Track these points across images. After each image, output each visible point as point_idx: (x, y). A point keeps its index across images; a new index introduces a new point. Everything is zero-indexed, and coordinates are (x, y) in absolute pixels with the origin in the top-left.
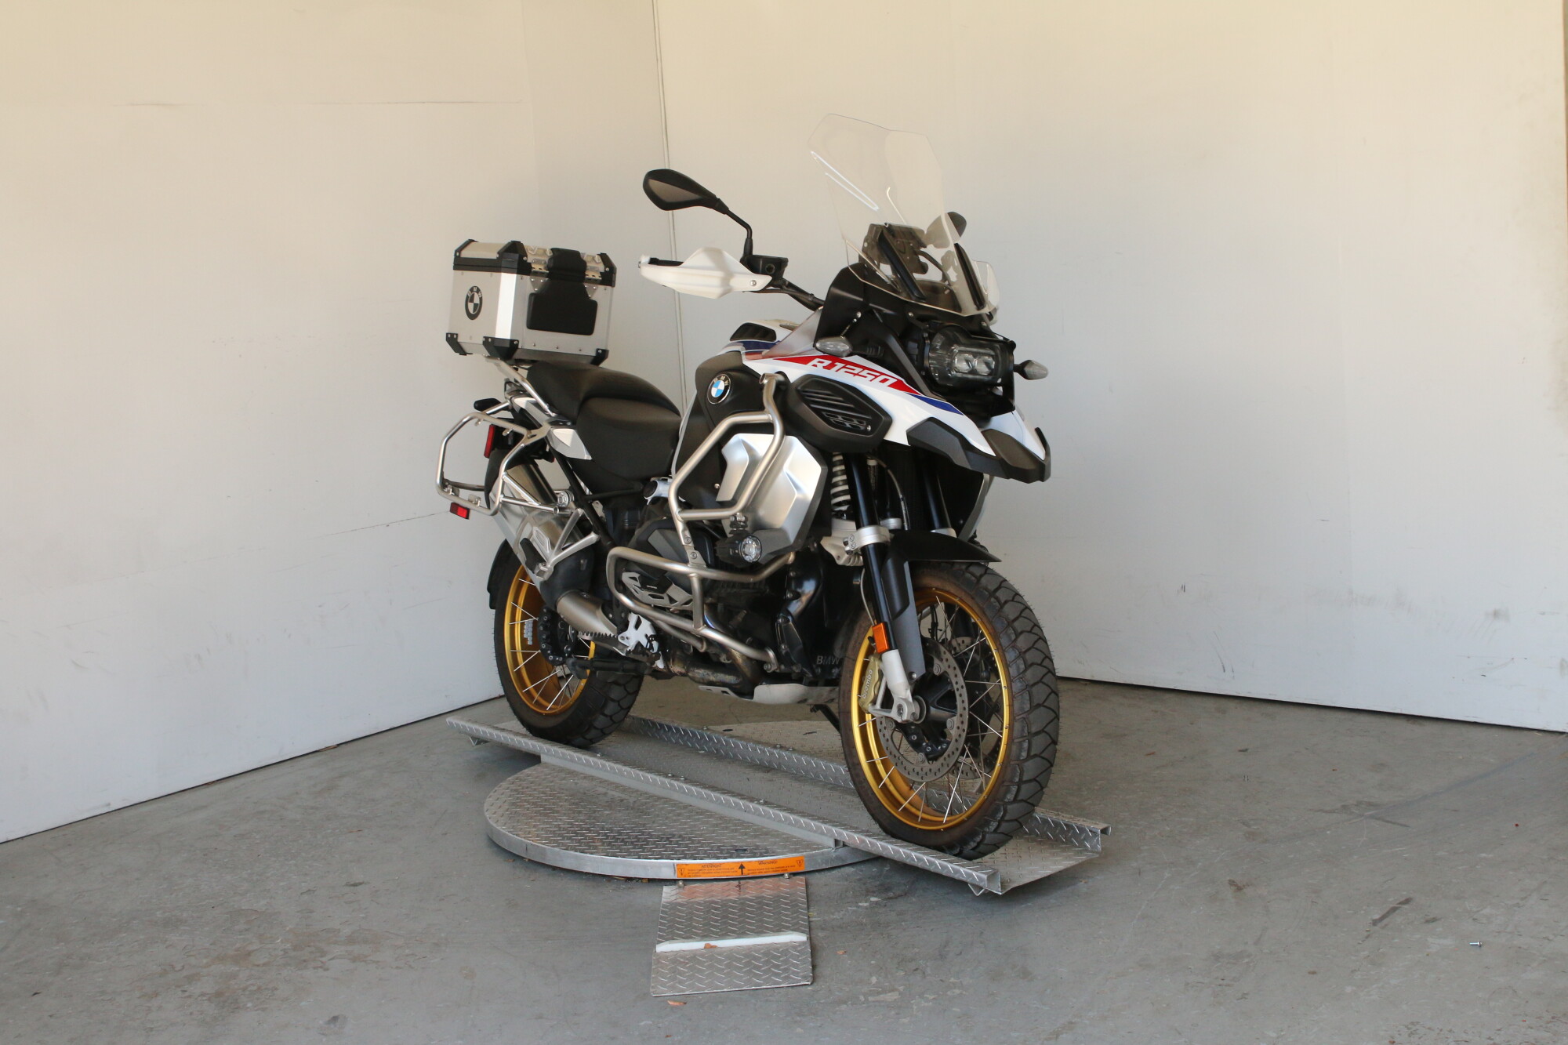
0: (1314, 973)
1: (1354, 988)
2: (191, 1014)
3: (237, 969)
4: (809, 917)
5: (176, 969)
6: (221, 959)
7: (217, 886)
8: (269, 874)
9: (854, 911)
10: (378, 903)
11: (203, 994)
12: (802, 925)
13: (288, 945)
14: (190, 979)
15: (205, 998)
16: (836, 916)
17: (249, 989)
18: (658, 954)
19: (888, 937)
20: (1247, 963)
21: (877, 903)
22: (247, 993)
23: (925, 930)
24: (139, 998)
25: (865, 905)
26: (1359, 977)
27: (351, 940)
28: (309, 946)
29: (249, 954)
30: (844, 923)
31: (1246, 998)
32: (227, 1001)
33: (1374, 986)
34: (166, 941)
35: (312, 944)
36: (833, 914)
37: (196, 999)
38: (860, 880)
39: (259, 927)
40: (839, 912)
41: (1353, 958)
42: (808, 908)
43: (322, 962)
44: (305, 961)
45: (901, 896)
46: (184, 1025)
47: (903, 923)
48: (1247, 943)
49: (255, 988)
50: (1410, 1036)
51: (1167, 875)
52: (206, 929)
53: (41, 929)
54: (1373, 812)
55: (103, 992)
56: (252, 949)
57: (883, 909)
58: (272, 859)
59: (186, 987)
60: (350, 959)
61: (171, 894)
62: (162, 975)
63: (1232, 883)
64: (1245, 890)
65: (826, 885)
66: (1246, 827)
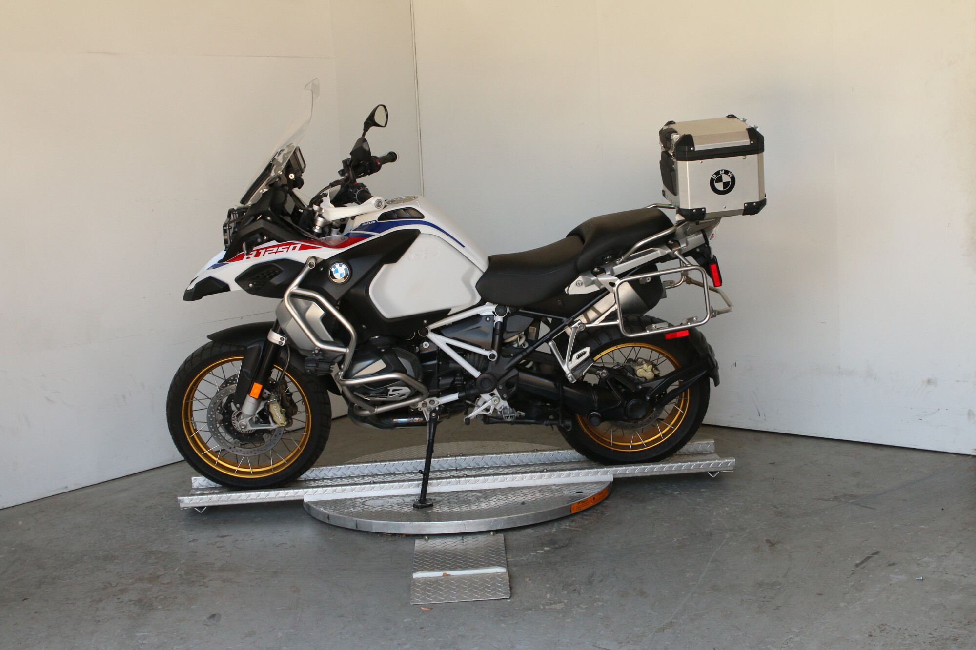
0: (820, 595)
1: (845, 604)
2: (123, 612)
3: (151, 586)
4: (507, 558)
5: (113, 585)
6: (141, 580)
7: (136, 537)
8: (168, 530)
9: (534, 555)
10: (237, 548)
11: (130, 601)
12: (503, 563)
13: (183, 572)
14: (122, 591)
15: (131, 603)
16: (523, 558)
17: (159, 598)
18: (414, 579)
19: (557, 570)
20: (779, 589)
21: (548, 550)
22: (158, 600)
23: (579, 567)
24: (90, 602)
25: (541, 552)
26: (849, 597)
27: (222, 569)
28: (196, 573)
29: (158, 577)
30: (528, 562)
31: (779, 609)
32: (145, 605)
33: (858, 603)
34: (106, 569)
35: (197, 571)
36: (521, 557)
37: (126, 603)
38: (537, 537)
39: (164, 561)
40: (525, 556)
41: (844, 586)
42: (506, 553)
43: (204, 582)
44: (193, 581)
45: (563, 547)
46: (119, 618)
47: (565, 563)
48: (778, 577)
49: (163, 597)
50: (881, 632)
51: (728, 536)
52: (131, 562)
53: (27, 561)
54: (854, 501)
55: (68, 599)
56: (160, 574)
57: (553, 554)
58: (170, 521)
59: (119, 596)
60: (221, 581)
61: (108, 541)
62: (105, 588)
63: (768, 541)
64: (776, 546)
65: (516, 540)
66: (775, 509)
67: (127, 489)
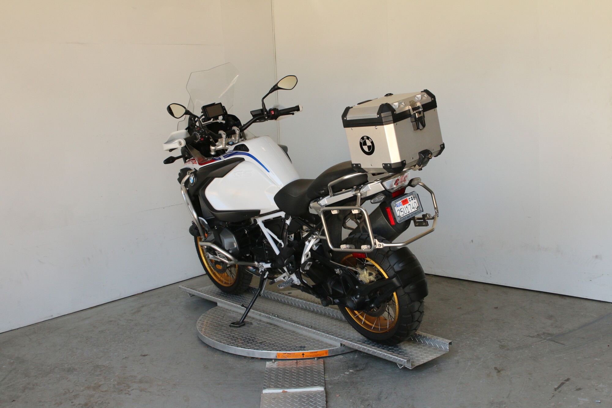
3: (94, 393)
4: (325, 378)
5: (70, 392)
6: (88, 388)
7: (90, 354)
8: (111, 349)
9: (343, 376)
10: (153, 365)
11: (79, 404)
12: (322, 383)
13: (116, 382)
14: (76, 396)
15: (80, 406)
16: (336, 378)
17: (98, 402)
18: (264, 395)
19: (357, 388)
20: (505, 407)
21: (352, 372)
22: (97, 404)
23: (372, 386)
24: (54, 405)
25: (348, 373)
28: (124, 383)
29: (100, 386)
30: (339, 382)
34: (67, 378)
35: (125, 382)
36: (334, 377)
37: (77, 406)
38: (345, 362)
39: (105, 373)
40: (337, 376)
41: (548, 406)
42: (325, 374)
43: (128, 391)
44: (122, 390)
45: (362, 369)
47: (363, 383)
48: (504, 397)
49: (100, 402)
51: (469, 364)
52: (84, 373)
53: (20, 371)
54: (550, 338)
55: (40, 401)
56: (101, 384)
57: (355, 376)
58: (113, 342)
59: (73, 401)
60: (139, 390)
61: (72, 357)
62: (64, 394)
63: (496, 368)
64: (501, 372)
65: (332, 363)
66: (499, 343)
67: (89, 318)
